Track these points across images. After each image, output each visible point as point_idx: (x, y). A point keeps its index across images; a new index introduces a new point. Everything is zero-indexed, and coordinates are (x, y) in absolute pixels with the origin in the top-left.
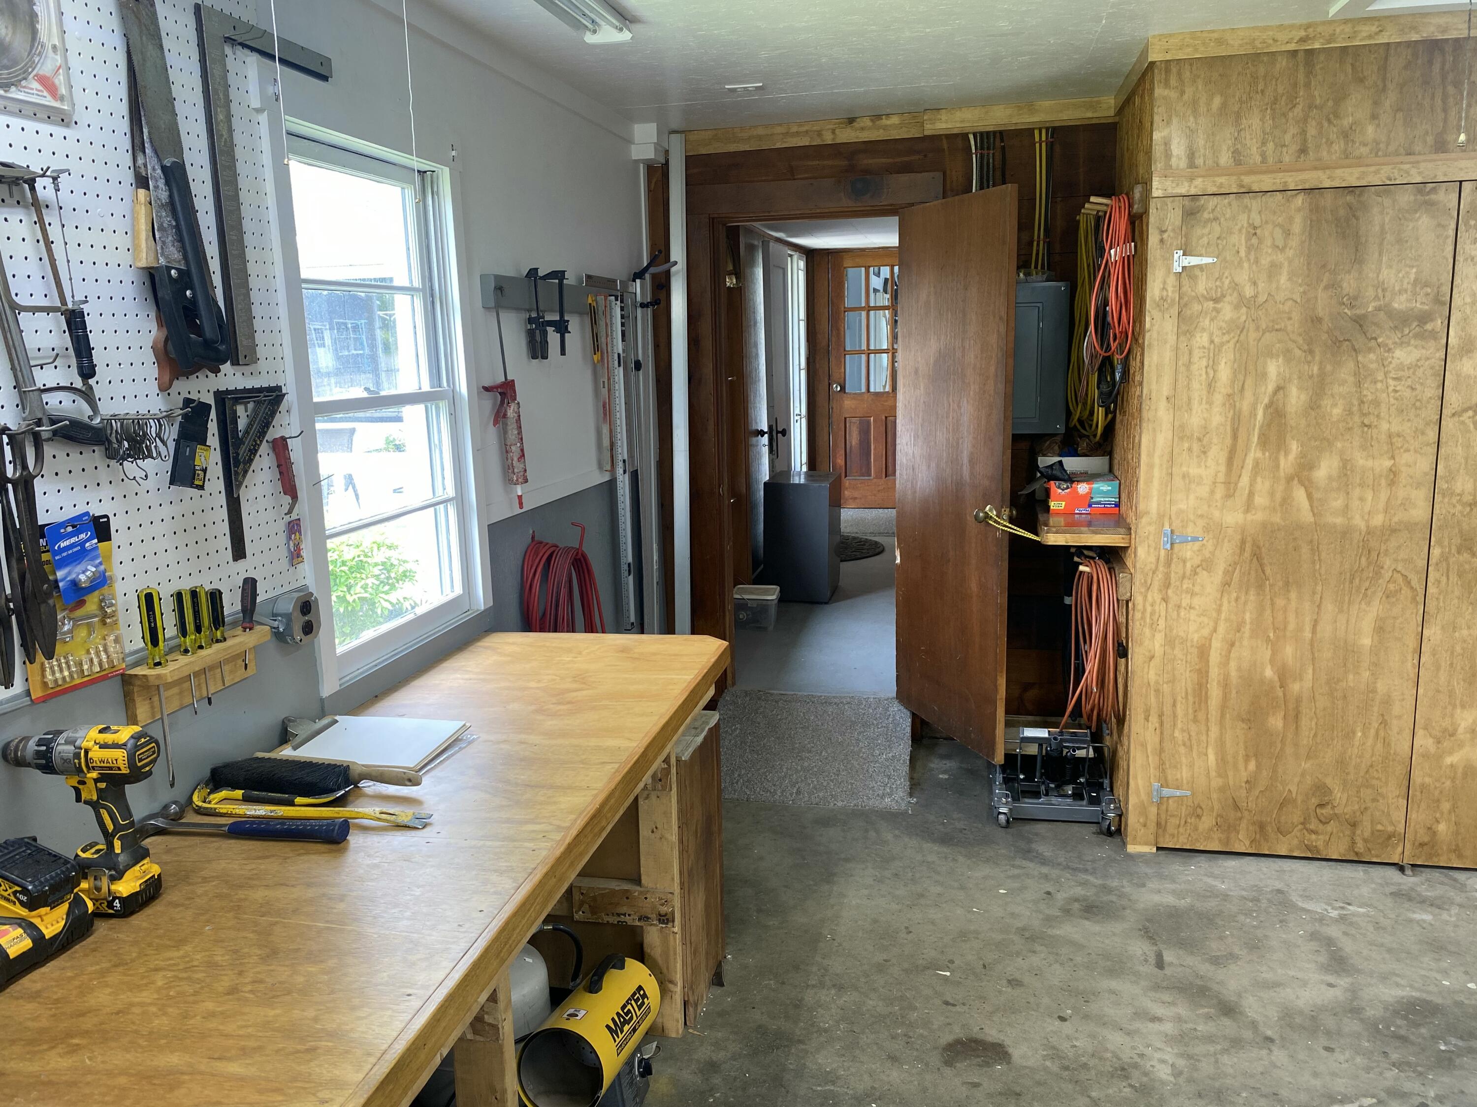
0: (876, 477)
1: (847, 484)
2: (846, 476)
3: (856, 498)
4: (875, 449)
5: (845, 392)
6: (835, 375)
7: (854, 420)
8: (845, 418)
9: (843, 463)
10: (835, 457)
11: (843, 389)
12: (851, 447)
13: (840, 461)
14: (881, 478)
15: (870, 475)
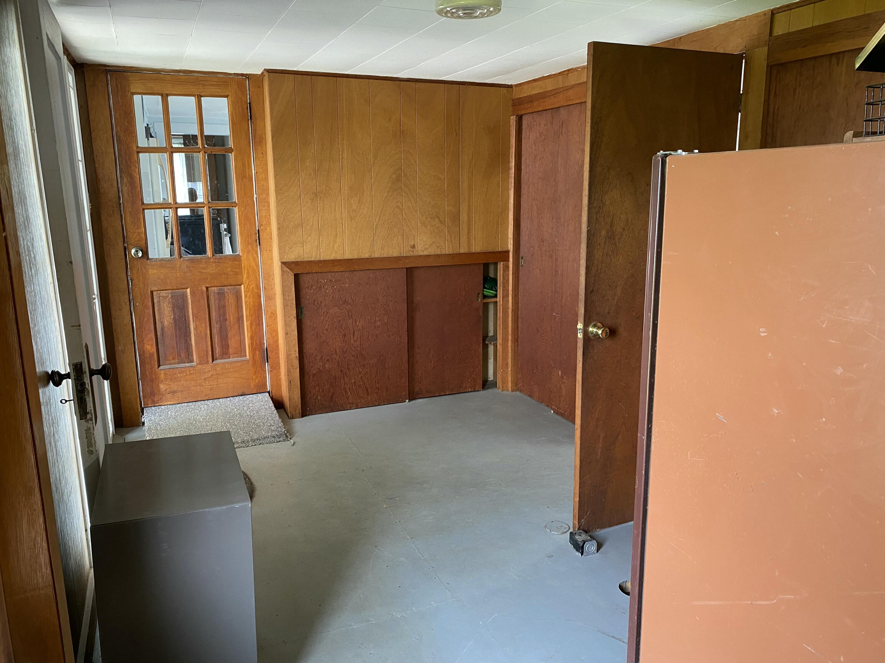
0: (200, 363)
1: (162, 376)
2: (159, 366)
3: (174, 392)
4: (195, 329)
5: (148, 258)
6: (133, 237)
7: (164, 294)
8: (152, 292)
9: (154, 350)
10: (141, 342)
11: (145, 253)
12: (162, 329)
13: (150, 348)
14: (207, 363)
15: (192, 361)
